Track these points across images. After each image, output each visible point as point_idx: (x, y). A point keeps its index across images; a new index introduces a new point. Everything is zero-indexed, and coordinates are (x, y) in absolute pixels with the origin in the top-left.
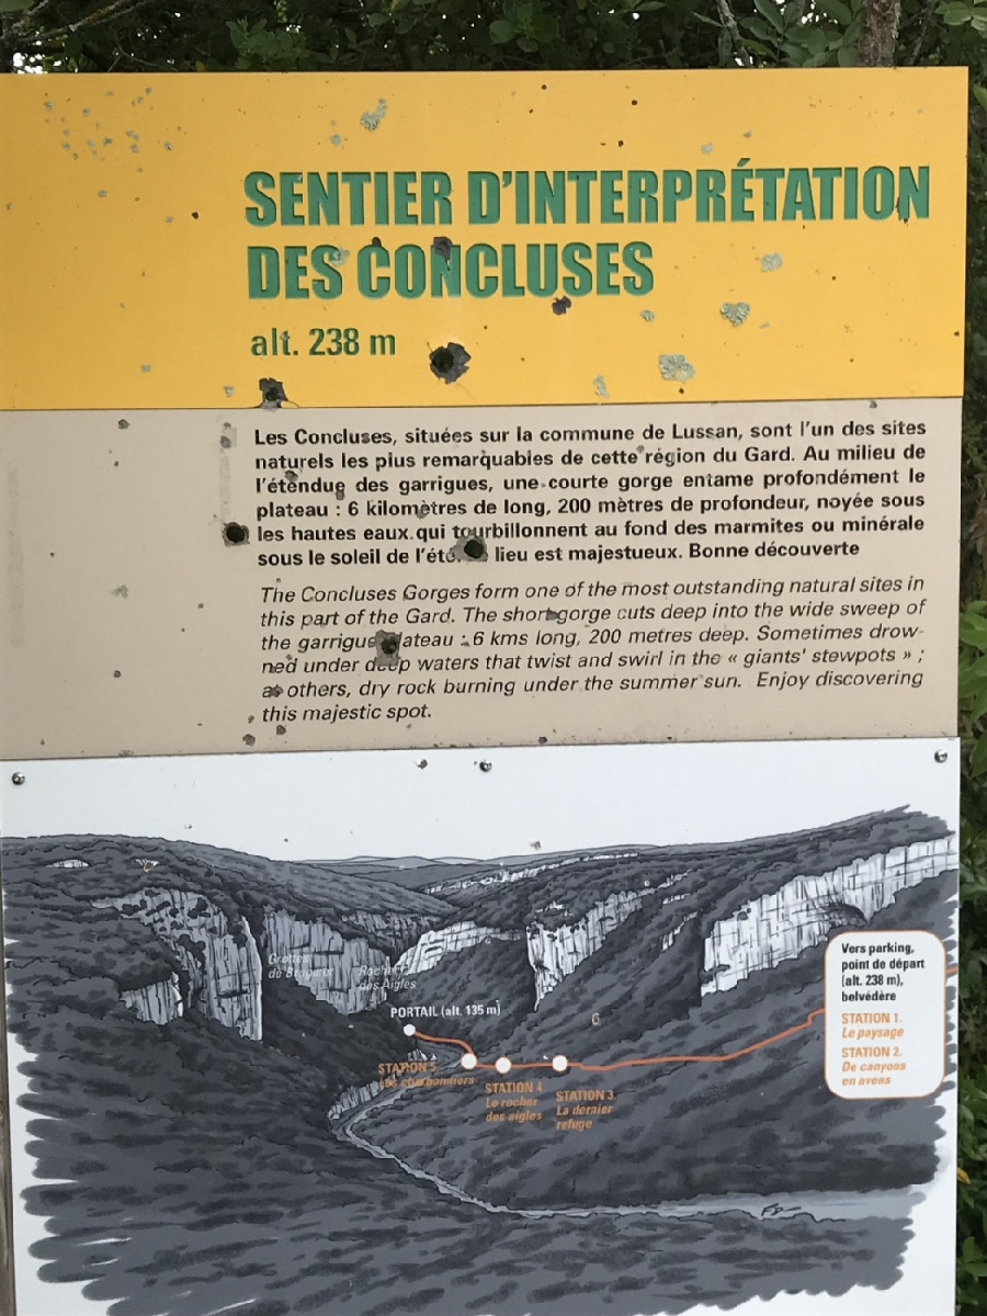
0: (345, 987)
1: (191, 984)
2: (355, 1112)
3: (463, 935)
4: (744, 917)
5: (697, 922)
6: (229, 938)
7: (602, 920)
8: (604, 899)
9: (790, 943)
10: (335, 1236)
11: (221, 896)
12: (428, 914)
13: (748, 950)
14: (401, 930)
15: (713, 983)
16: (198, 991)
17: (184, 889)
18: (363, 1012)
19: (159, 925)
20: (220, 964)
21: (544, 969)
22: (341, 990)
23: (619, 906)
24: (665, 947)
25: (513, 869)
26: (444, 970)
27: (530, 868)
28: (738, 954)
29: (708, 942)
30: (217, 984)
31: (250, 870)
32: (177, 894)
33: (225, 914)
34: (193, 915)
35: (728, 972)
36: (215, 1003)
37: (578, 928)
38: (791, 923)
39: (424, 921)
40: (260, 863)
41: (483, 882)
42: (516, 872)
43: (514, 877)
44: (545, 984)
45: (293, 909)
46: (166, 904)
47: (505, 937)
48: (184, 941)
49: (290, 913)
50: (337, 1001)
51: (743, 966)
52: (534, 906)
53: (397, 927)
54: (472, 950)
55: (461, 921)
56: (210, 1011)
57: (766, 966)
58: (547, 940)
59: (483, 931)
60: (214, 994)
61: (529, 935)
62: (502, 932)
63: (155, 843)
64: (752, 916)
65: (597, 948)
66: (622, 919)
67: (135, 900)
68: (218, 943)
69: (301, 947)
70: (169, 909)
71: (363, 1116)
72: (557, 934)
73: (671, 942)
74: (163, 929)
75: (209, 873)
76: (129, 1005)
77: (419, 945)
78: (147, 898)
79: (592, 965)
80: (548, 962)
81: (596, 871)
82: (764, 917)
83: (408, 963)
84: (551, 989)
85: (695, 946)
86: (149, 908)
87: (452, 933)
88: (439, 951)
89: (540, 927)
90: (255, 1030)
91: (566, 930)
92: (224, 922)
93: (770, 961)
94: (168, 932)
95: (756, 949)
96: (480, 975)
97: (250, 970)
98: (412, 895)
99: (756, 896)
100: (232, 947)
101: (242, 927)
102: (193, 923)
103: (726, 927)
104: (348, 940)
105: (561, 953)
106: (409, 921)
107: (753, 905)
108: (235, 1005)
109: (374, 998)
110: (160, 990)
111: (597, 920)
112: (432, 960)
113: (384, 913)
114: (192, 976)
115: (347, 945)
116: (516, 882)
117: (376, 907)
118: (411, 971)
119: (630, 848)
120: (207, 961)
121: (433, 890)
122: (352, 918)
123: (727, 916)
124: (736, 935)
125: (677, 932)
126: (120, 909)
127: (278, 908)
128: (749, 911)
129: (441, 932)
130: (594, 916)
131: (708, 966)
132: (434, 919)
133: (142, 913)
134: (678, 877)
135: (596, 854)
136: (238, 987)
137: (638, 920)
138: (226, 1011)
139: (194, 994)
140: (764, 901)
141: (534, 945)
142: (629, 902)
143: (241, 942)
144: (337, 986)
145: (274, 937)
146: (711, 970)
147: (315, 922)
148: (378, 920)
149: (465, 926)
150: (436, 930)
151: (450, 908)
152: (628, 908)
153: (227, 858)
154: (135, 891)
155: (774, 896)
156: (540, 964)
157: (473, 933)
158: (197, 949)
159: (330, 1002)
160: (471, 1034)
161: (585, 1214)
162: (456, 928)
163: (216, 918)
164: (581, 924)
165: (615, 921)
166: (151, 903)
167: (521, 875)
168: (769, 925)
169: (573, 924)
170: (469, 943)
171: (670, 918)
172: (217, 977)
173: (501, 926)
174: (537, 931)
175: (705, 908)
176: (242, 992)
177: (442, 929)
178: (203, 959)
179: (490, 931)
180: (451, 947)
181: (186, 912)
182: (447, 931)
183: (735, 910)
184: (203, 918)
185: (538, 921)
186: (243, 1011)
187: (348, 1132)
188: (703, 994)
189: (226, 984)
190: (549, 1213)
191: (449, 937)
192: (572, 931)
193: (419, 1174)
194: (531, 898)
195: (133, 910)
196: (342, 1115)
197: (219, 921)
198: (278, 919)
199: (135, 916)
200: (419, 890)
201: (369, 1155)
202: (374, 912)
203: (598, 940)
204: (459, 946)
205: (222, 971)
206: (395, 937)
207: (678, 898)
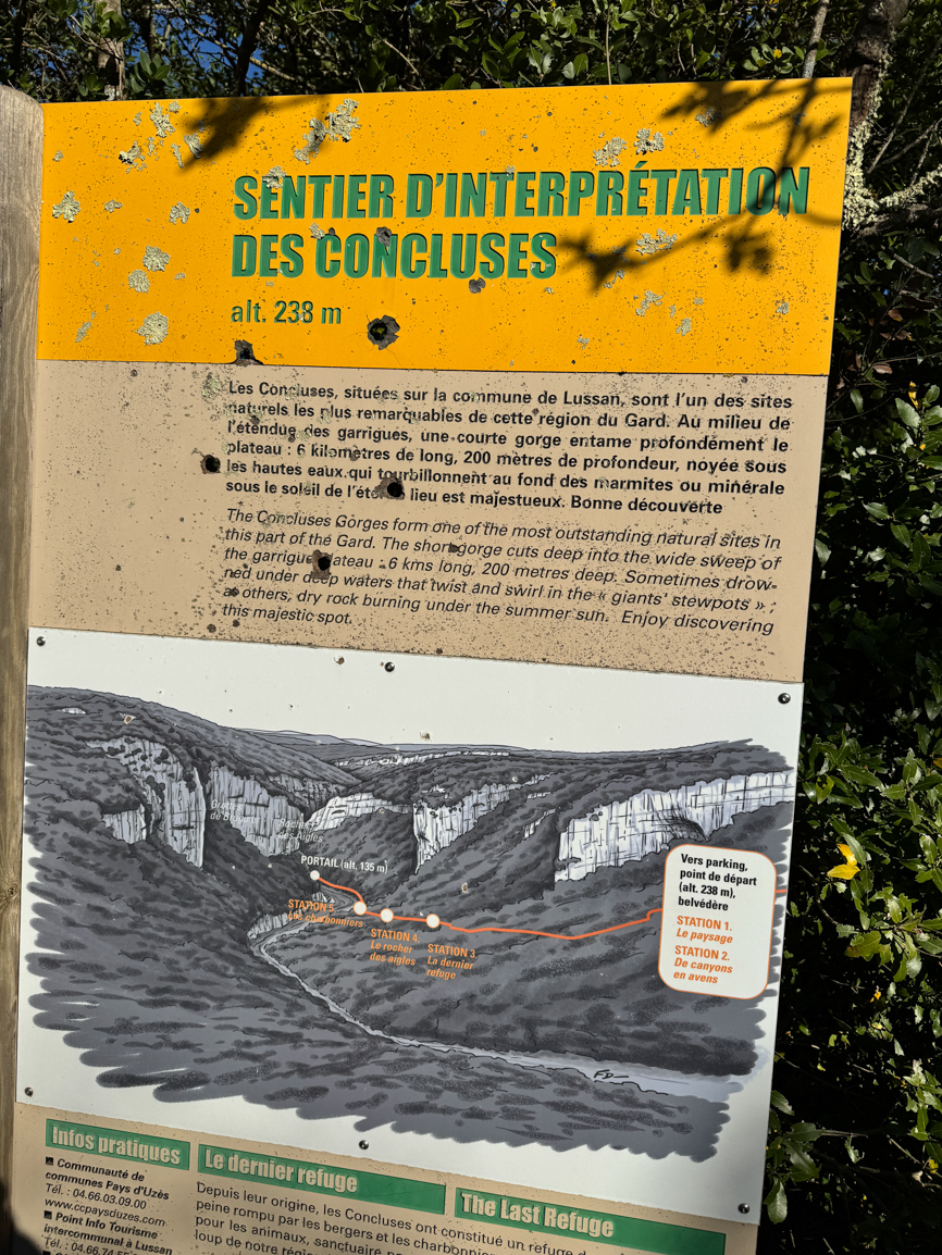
0: (268, 834)
1: (153, 815)
2: (269, 935)
3: (363, 804)
4: (596, 818)
5: (555, 818)
6: (183, 783)
7: (475, 805)
8: (478, 789)
9: (635, 847)
10: (249, 1031)
11: (180, 750)
12: (336, 783)
13: (598, 848)
14: (314, 793)
15: (564, 872)
16: (158, 822)
17: (152, 740)
18: (280, 856)
19: (132, 767)
20: (175, 803)
21: (425, 840)
22: (264, 836)
23: (490, 795)
24: (527, 835)
25: (406, 754)
26: (345, 830)
27: (420, 755)
28: (588, 849)
29: (563, 835)
30: (172, 818)
31: (202, 731)
32: (147, 743)
33: (181, 764)
34: (158, 761)
35: (579, 864)
36: (170, 832)
37: (455, 809)
38: (636, 830)
39: (332, 788)
40: (210, 727)
41: (381, 762)
42: (409, 757)
43: (406, 761)
44: (426, 852)
45: (233, 766)
46: (139, 750)
47: (396, 809)
48: (150, 780)
49: (230, 769)
50: (261, 844)
51: (592, 861)
52: (421, 786)
53: (311, 791)
54: (369, 817)
55: (362, 792)
56: (165, 838)
57: (612, 863)
58: (429, 816)
59: (378, 802)
60: (169, 826)
61: (415, 810)
62: (394, 804)
63: (134, 702)
64: (603, 819)
65: (470, 828)
66: (492, 807)
67: (117, 744)
68: (175, 786)
69: (237, 797)
70: (140, 754)
71: (273, 939)
72: (438, 812)
73: (531, 832)
74: (135, 770)
75: (172, 730)
76: (108, 825)
77: (327, 809)
78: (125, 744)
79: (466, 842)
80: (428, 835)
81: (474, 765)
82: (614, 820)
83: (318, 820)
84: (429, 858)
85: (552, 837)
86: (127, 752)
87: (354, 801)
88: (343, 814)
89: (425, 804)
90: (197, 858)
91: (446, 810)
92: (180, 770)
93: (617, 860)
94: (139, 773)
95: (604, 848)
96: (374, 838)
97: (197, 811)
98: (325, 766)
99: (608, 802)
100: (185, 790)
101: (193, 776)
102: (159, 767)
103: (580, 825)
104: (273, 796)
105: (440, 829)
106: (321, 786)
107: (605, 810)
108: (185, 837)
109: (289, 846)
110: (131, 817)
111: (471, 804)
112: (337, 820)
113: (302, 778)
114: (154, 809)
115: (271, 800)
116: (409, 765)
117: (296, 772)
118: (320, 827)
119: (503, 748)
120: (166, 799)
121: (341, 764)
122: (277, 779)
123: (581, 816)
124: (588, 833)
125: (538, 823)
126: (106, 750)
127: (221, 764)
128: (601, 814)
129: (345, 799)
130: (469, 801)
131: (563, 856)
132: (341, 788)
133: (121, 755)
134: (542, 777)
135: (474, 750)
136: (187, 823)
137: (506, 809)
138: (177, 842)
139: (154, 824)
140: (614, 808)
141: (418, 818)
142: (499, 793)
143: (191, 787)
144: (262, 832)
145: (217, 786)
146: (564, 860)
147: (248, 778)
148: (297, 783)
149: (365, 796)
150: (341, 797)
151: (355, 781)
152: (497, 798)
153: (186, 720)
154: (117, 737)
155: (624, 804)
156: (422, 836)
157: (370, 803)
158: (159, 789)
159: (255, 844)
160: (363, 885)
161: (446, 1050)
162: (358, 797)
163: (175, 766)
164: (458, 806)
165: (485, 808)
166: (129, 749)
167: (412, 759)
168: (617, 828)
169: (452, 805)
170: (367, 811)
171: (533, 811)
172: (172, 813)
173: (393, 799)
174: (421, 808)
175: (564, 806)
176: (190, 827)
177: (346, 796)
178: (162, 797)
179: (385, 803)
180: (352, 812)
181: (153, 758)
182: (350, 798)
183: (588, 811)
184: (165, 765)
185: (422, 799)
186: (190, 842)
187: (263, 950)
188: (556, 880)
189: (179, 820)
190: (415, 1042)
191: (351, 805)
192: (450, 811)
193: (315, 993)
194: (419, 780)
195: (114, 752)
196: (259, 936)
197: (178, 769)
198: (221, 773)
199: (116, 756)
200: (331, 763)
201: (277, 972)
202: (295, 776)
203: (471, 822)
204: (359, 813)
205: (176, 809)
206: (309, 798)
207: (540, 795)
